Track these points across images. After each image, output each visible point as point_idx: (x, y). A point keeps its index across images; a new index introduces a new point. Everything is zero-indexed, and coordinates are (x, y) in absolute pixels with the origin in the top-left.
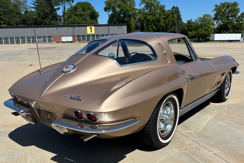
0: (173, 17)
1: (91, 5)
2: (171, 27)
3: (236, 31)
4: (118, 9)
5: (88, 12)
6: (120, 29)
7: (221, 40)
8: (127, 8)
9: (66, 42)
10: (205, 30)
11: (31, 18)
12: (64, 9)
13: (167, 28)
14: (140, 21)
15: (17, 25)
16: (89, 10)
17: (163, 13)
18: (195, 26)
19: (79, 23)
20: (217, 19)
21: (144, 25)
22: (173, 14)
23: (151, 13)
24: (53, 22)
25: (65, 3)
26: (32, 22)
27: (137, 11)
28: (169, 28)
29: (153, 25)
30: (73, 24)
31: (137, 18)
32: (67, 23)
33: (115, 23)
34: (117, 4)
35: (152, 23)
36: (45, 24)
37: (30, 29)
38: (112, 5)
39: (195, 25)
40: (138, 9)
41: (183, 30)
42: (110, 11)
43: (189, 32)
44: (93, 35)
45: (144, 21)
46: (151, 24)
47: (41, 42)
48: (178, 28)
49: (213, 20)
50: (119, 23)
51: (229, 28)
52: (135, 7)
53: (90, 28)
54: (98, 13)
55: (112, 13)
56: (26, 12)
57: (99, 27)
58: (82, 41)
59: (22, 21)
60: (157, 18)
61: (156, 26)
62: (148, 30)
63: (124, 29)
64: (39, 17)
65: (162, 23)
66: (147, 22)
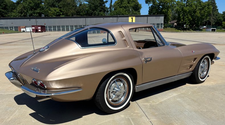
0: (208, 8)
2: (206, 17)
4: (158, 1)
5: (133, 4)
6: (158, 19)
11: (84, 10)
12: (111, 2)
13: (202, 18)
14: (177, 12)
15: (73, 15)
16: (133, 3)
17: (200, 5)
19: (122, 14)
21: (181, 16)
22: (208, 5)
23: (188, 4)
24: (102, 13)
26: (84, 13)
27: (175, 3)
28: (204, 19)
29: (189, 16)
30: (117, 15)
31: (175, 9)
32: (113, 14)
33: (154, 14)
35: (189, 13)
36: (95, 15)
37: (82, 19)
40: (177, 1)
41: (218, 21)
42: (151, 3)
43: (223, 22)
45: (181, 12)
46: (187, 15)
48: (213, 18)
50: (158, 14)
53: (132, 18)
54: (141, 5)
56: (81, 5)
57: (139, 18)
59: (77, 12)
60: (194, 9)
61: (192, 16)
62: (184, 20)
63: (161, 19)
64: (90, 9)
65: (198, 14)
66: (183, 13)
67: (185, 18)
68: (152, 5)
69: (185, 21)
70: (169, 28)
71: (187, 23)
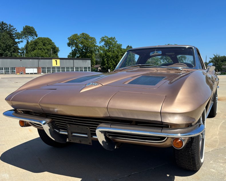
1: (51, 40)
4: (81, 45)
5: (49, 47)
6: (84, 63)
8: (89, 45)
9: (30, 73)
12: (28, 43)
14: (101, 57)
16: (50, 45)
17: (121, 51)
19: (42, 56)
21: (105, 61)
23: (110, 50)
24: (15, 54)
25: (29, 37)
27: (98, 48)
32: (30, 56)
33: (78, 57)
34: (80, 41)
35: (112, 58)
36: (7, 56)
38: (75, 41)
40: (99, 46)
42: (74, 47)
44: (58, 68)
45: (104, 57)
46: (111, 60)
47: (3, 73)
50: (82, 57)
52: (96, 45)
53: (56, 61)
54: (58, 48)
55: (75, 48)
57: (64, 61)
58: (47, 73)
60: (116, 55)
61: (115, 62)
62: (108, 65)
63: (88, 63)
66: (107, 57)
67: (110, 62)
68: (75, 49)
71: (112, 68)
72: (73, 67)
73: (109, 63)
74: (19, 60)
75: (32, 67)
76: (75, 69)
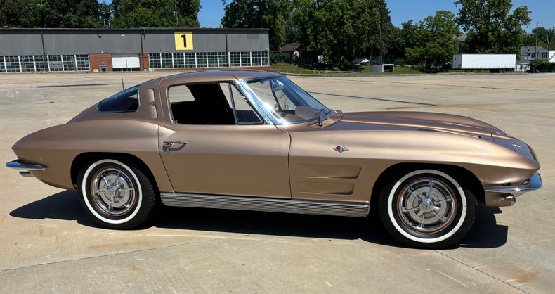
0: (371, 15)
2: (368, 36)
3: (505, 48)
6: (253, 39)
7: (475, 67)
9: (125, 69)
10: (442, 46)
11: (31, 10)
13: (359, 39)
14: (299, 24)
17: (350, 6)
18: (421, 36)
19: (154, 25)
20: (466, 22)
21: (309, 33)
22: (371, 8)
23: (323, 4)
24: (89, 19)
26: (34, 19)
28: (364, 41)
29: (328, 33)
30: (139, 27)
31: (291, 14)
32: (124, 23)
33: (240, 25)
35: (326, 27)
36: (69, 26)
37: (30, 37)
39: (421, 34)
41: (394, 45)
43: (408, 50)
44: (190, 54)
45: (307, 22)
46: (323, 31)
48: (383, 40)
49: (456, 24)
50: (250, 26)
51: (491, 42)
53: (182, 36)
54: (197, 2)
55: (232, 1)
57: (204, 36)
58: (164, 67)
59: (7, 15)
60: (337, 16)
61: (336, 35)
62: (317, 44)
63: (261, 42)
64: (52, 8)
65: (349, 28)
66: (313, 24)
67: (320, 37)
68: (234, 3)
69: (319, 47)
70: (283, 63)
71: (325, 52)
72: (225, 51)
73: (318, 39)
74: (96, 36)
75: (126, 51)
76: (231, 56)
